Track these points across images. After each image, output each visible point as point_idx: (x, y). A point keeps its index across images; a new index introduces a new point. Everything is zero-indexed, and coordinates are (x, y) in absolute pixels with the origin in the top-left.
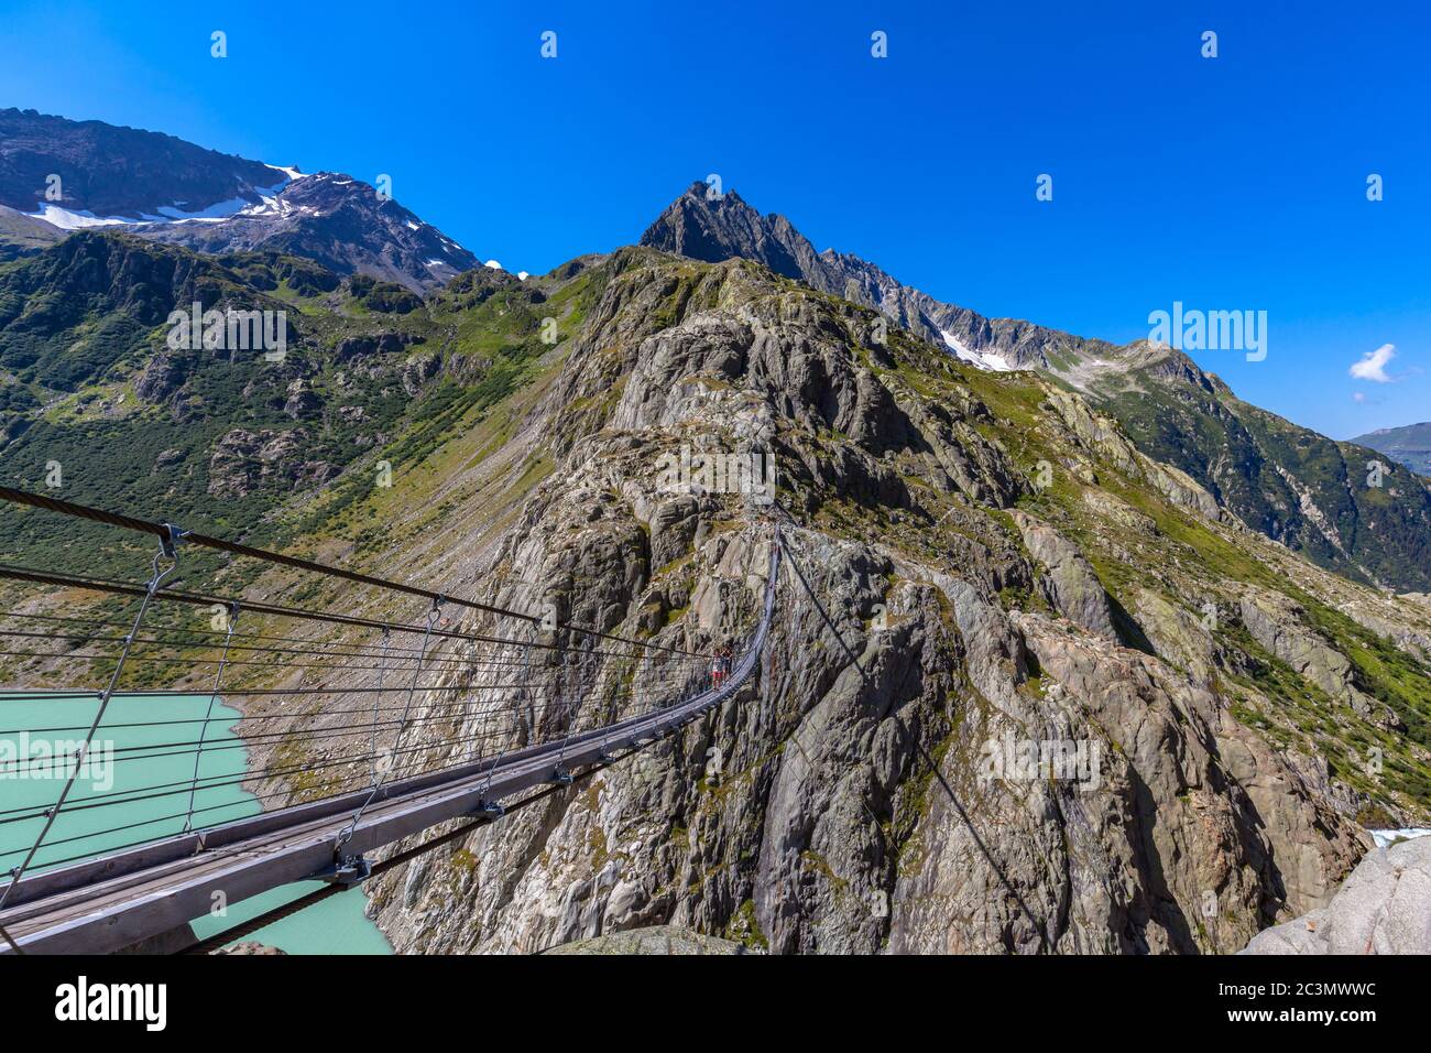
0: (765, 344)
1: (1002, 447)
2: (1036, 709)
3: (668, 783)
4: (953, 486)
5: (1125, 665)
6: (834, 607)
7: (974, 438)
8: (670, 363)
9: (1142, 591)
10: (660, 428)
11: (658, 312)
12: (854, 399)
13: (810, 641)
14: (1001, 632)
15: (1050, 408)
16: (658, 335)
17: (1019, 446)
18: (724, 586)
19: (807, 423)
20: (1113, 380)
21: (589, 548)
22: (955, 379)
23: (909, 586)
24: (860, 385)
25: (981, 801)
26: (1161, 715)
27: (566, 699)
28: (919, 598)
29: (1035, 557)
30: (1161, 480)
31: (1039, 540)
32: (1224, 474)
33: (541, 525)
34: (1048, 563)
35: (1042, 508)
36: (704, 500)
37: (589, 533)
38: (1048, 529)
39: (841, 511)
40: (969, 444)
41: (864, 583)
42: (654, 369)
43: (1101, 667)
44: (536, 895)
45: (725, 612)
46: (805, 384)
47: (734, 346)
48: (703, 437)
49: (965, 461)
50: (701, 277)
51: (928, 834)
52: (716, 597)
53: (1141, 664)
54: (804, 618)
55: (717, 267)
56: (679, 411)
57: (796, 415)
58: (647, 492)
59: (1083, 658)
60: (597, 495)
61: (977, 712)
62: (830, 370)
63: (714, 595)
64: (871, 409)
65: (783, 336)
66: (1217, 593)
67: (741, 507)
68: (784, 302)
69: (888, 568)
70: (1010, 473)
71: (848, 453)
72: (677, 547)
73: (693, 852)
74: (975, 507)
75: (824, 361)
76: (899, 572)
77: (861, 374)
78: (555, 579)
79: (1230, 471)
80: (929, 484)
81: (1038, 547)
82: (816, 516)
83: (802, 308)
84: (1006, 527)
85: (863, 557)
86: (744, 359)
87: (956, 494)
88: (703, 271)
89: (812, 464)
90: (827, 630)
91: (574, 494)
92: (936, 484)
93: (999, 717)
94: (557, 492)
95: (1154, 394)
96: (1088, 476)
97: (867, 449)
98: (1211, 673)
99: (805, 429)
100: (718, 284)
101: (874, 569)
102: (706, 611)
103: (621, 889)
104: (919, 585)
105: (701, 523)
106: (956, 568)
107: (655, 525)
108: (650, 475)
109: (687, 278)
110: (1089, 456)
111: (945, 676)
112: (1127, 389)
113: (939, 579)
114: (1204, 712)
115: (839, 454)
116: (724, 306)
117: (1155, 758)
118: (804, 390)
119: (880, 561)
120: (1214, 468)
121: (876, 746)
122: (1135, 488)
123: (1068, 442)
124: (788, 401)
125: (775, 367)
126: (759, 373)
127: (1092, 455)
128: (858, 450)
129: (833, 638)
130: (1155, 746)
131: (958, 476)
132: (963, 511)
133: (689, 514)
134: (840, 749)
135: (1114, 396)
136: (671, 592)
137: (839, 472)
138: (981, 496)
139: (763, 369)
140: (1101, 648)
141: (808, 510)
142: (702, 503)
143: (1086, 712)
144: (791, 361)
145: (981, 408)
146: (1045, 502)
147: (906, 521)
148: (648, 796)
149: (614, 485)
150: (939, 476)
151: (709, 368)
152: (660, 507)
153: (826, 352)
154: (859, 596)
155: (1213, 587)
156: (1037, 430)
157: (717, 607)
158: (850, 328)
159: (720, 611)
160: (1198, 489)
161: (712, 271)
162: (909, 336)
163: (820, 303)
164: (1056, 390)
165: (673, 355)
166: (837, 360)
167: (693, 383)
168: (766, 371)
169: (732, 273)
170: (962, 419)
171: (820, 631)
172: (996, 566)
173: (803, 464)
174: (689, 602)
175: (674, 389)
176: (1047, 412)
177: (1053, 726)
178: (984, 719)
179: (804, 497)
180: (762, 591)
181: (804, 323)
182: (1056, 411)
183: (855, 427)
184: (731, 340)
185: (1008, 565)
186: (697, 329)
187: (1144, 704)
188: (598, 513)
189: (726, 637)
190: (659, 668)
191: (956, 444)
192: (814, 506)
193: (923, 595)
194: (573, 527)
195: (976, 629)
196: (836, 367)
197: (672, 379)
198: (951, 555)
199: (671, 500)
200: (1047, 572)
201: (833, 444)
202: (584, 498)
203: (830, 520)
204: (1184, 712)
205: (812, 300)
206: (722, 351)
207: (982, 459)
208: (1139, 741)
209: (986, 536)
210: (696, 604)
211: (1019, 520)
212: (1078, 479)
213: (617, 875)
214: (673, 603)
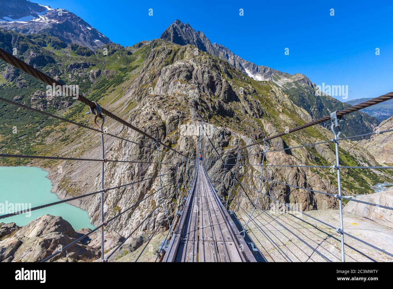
0: (197, 71)
1: (259, 102)
2: (265, 169)
3: (172, 189)
4: (246, 112)
5: (287, 159)
6: (216, 144)
7: (252, 99)
8: (170, 75)
9: (292, 140)
10: (168, 94)
11: (166, 60)
12: (221, 87)
13: (209, 153)
14: (258, 150)
15: (272, 91)
16: (167, 67)
17: (264, 102)
18: (187, 138)
19: (208, 94)
20: (289, 84)
21: (149, 128)
22: (248, 83)
23: (235, 139)
24: (223, 83)
25: (250, 192)
26: (295, 171)
27: (144, 168)
28: (237, 142)
29: (266, 131)
30: (299, 112)
31: (268, 127)
32: (314, 110)
33: (135, 121)
34: (269, 133)
35: (269, 119)
36: (181, 115)
37: (149, 124)
38: (270, 124)
39: (217, 118)
40: (251, 101)
41: (223, 138)
42: (166, 77)
43: (281, 159)
44: (138, 217)
45: (187, 145)
46: (208, 83)
47: (189, 71)
48: (180, 97)
49: (250, 105)
50: (179, 50)
51: (237, 200)
52: (185, 141)
53: (291, 158)
54: (208, 147)
55: (184, 47)
56: (173, 89)
57: (206, 92)
58: (165, 112)
59: (277, 157)
60: (151, 113)
61: (251, 170)
62: (215, 79)
63: (184, 141)
64: (226, 91)
65: (202, 69)
66: (310, 141)
67: (191, 117)
68: (202, 58)
69: (230, 134)
70: (261, 109)
71: (219, 103)
72: (173, 128)
73: (178, 205)
74: (252, 118)
75: (213, 76)
76: (232, 135)
77: (224, 80)
78: (140, 136)
79: (316, 109)
80: (240, 112)
81: (267, 129)
82: (211, 120)
83: (208, 60)
84: (259, 123)
85: (223, 131)
86: (191, 75)
87: (247, 115)
88: (179, 48)
89: (210, 105)
90: (214, 150)
91: (144, 113)
92: (242, 112)
93: (256, 171)
94: (139, 112)
95: (299, 88)
96: (281, 110)
97: (225, 102)
98: (306, 160)
99: (208, 96)
100: (183, 52)
101: (226, 134)
102: (182, 145)
103: (160, 214)
104: (238, 139)
105: (180, 121)
106: (246, 134)
107: (167, 122)
108: (165, 108)
109: (174, 50)
110: (281, 105)
111: (243, 162)
112: (292, 87)
113: (243, 137)
114: (304, 170)
115: (217, 103)
116: (185, 59)
117: (292, 181)
118: (208, 85)
119: (228, 132)
120: (312, 109)
121: (225, 179)
122: (292, 114)
123: (276, 101)
124: (203, 88)
125: (200, 78)
126: (195, 79)
127: (283, 105)
128: (222, 102)
129: (215, 152)
130: (293, 178)
131: (248, 109)
132: (249, 119)
133: (177, 119)
134: (216, 179)
135: (289, 89)
136: (172, 140)
137: (217, 108)
138: (253, 115)
139: (197, 78)
140: (281, 154)
141: (208, 118)
142: (180, 116)
143: (277, 170)
144: (204, 76)
145: (255, 91)
146: (269, 117)
147: (234, 122)
148: (166, 192)
149: (155, 110)
150: (243, 109)
151: (182, 77)
152: (169, 117)
153: (214, 74)
154: (222, 141)
155: (309, 139)
156: (269, 97)
157: (185, 144)
158: (221, 67)
159: (186, 145)
160: (308, 114)
161: (182, 48)
162: (236, 70)
163: (213, 59)
164: (274, 87)
165: (171, 73)
166: (217, 76)
167: (176, 82)
168: (197, 79)
169: (188, 49)
170: (250, 94)
171: (212, 150)
172: (256, 134)
173: (207, 106)
174: (177, 143)
175: (171, 83)
176: (271, 93)
177: (269, 174)
178: (252, 172)
179: (207, 114)
180: (197, 140)
181: (208, 65)
182: (274, 92)
183: (221, 95)
184: (188, 69)
185: (259, 133)
186: (178, 66)
187: (291, 168)
188: (151, 118)
189: (187, 152)
190: (169, 160)
191: (248, 101)
192: (210, 117)
193: (239, 141)
194: (144, 122)
195: (251, 150)
196: (217, 78)
197: (171, 80)
198: (245, 130)
199: (172, 115)
200: (269, 135)
201: (216, 100)
202: (147, 114)
203: (214, 121)
204: (300, 170)
205: (210, 58)
206: (185, 73)
207: (254, 105)
208: (289, 177)
209: (254, 126)
210: (179, 143)
211: (263, 122)
212: (278, 111)
213: (159, 211)
214: (173, 143)
